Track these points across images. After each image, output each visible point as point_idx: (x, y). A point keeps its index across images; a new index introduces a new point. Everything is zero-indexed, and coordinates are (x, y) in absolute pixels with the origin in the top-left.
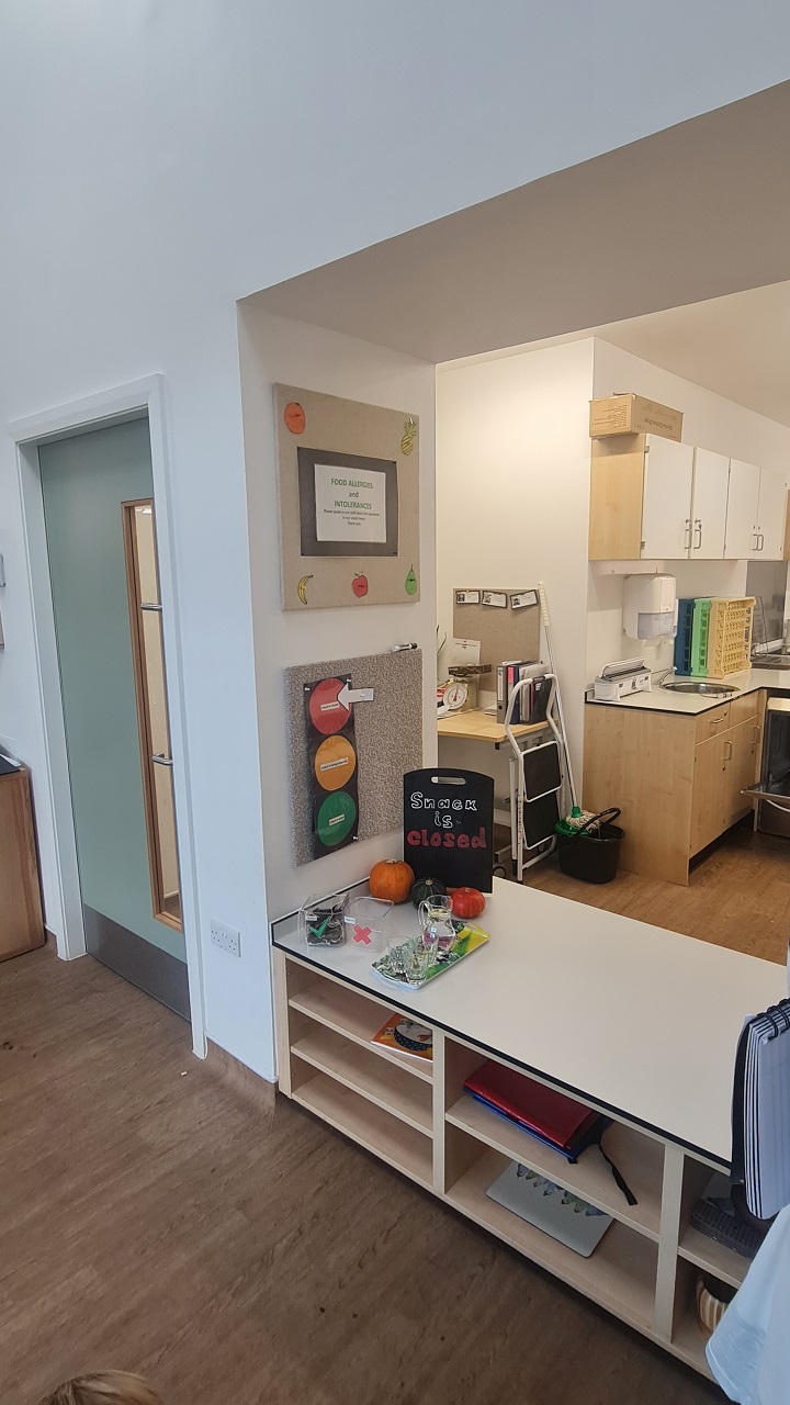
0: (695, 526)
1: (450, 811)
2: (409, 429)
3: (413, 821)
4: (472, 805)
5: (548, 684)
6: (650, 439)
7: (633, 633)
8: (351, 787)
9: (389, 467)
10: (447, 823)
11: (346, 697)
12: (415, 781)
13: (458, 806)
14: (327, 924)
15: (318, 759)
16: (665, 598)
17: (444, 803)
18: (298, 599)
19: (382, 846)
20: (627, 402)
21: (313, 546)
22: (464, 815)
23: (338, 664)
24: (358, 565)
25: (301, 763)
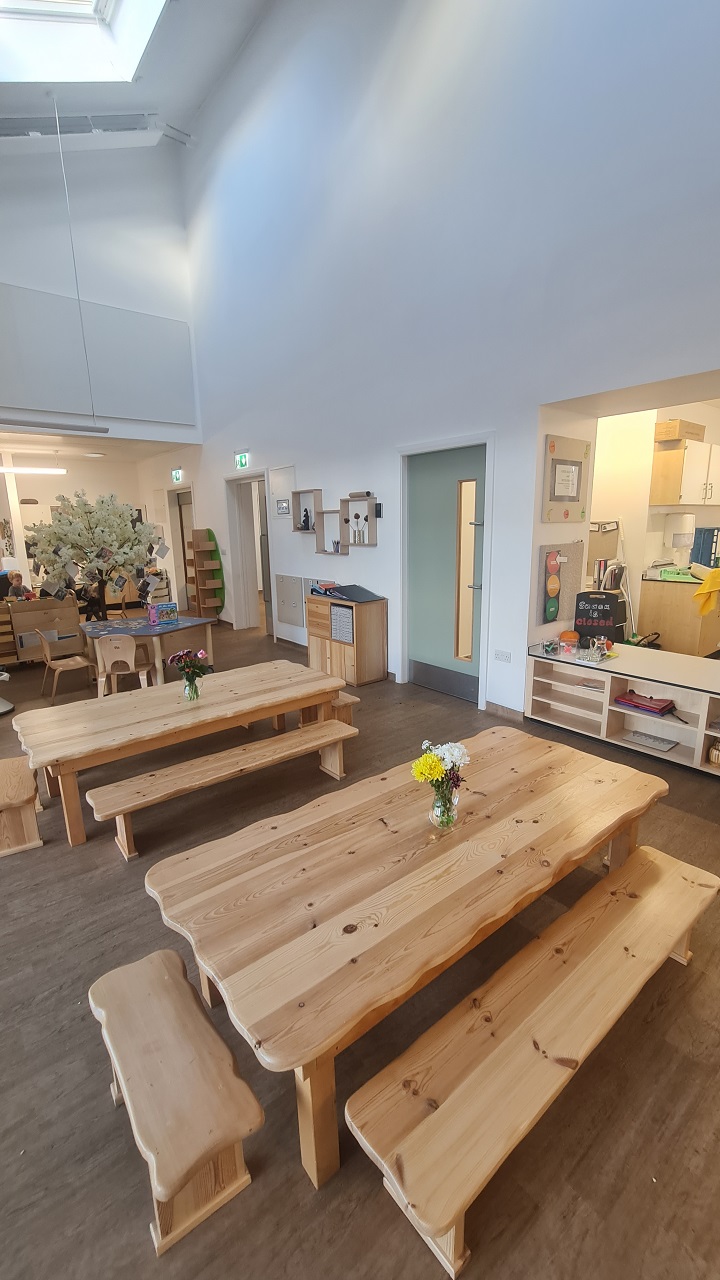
0: (709, 487)
1: (597, 610)
2: (588, 448)
3: (579, 614)
4: (607, 607)
5: (622, 569)
6: (688, 442)
7: (669, 544)
8: (557, 597)
9: (578, 464)
10: (595, 615)
11: (560, 559)
12: (582, 597)
13: (601, 607)
14: (550, 648)
15: (549, 583)
16: (689, 525)
17: (595, 606)
18: (545, 518)
19: (565, 624)
20: (677, 423)
21: (554, 498)
22: (604, 612)
23: (556, 545)
24: (568, 505)
25: (542, 585)
